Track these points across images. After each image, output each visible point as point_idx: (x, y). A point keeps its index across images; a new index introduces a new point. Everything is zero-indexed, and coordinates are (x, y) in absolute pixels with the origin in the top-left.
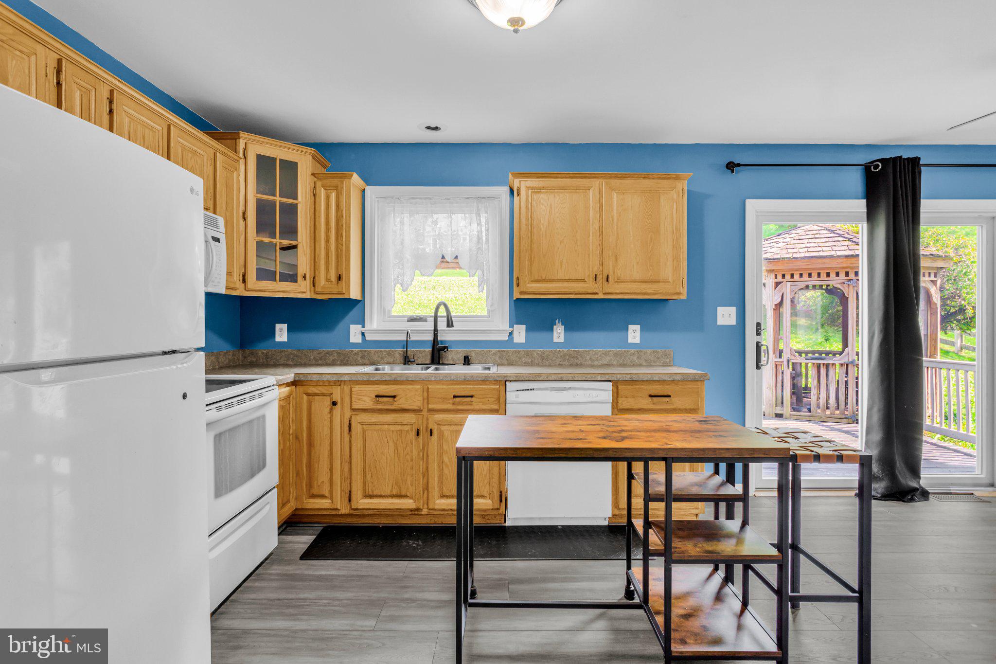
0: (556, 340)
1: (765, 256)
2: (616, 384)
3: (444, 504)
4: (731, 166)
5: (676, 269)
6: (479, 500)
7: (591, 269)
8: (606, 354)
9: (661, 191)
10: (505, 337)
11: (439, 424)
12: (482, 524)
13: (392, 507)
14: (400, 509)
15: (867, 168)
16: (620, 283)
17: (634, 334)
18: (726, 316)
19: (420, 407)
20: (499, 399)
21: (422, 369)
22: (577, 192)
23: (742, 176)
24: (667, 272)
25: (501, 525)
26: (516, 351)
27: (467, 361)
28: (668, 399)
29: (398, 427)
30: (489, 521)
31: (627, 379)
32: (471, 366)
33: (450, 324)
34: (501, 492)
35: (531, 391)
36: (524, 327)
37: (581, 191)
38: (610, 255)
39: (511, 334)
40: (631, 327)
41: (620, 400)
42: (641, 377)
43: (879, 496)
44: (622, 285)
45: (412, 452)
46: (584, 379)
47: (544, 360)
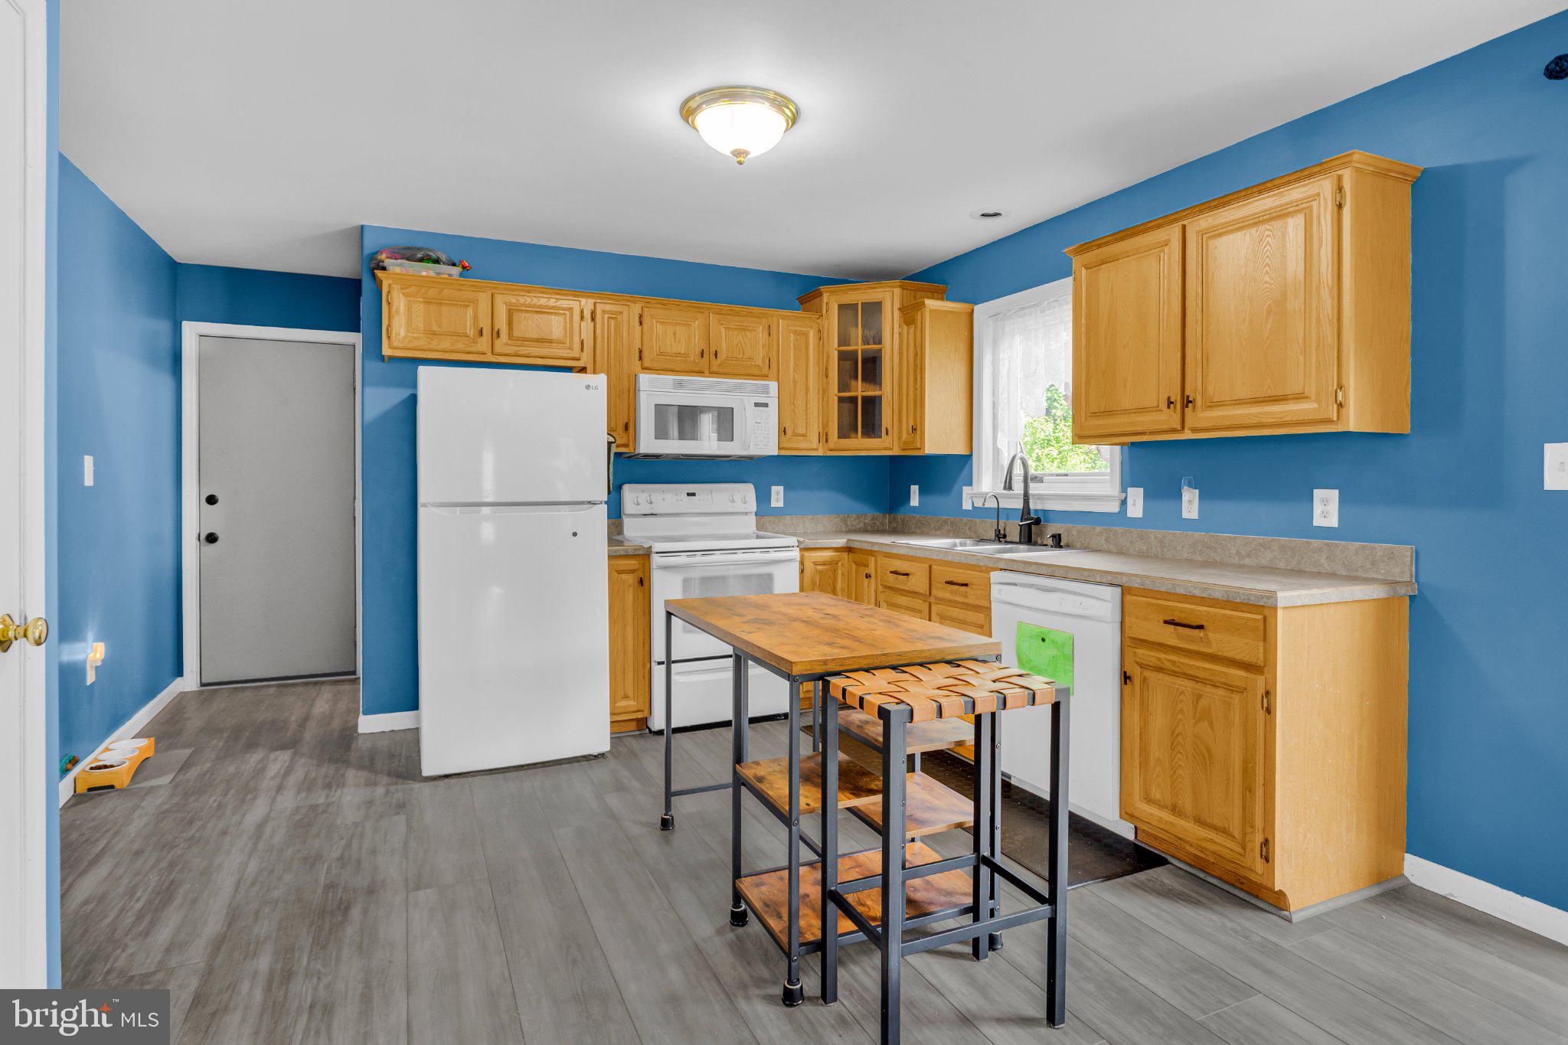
0: (1185, 514)
2: (1125, 591)
10: (1115, 508)
16: (1213, 409)
17: (1326, 508)
27: (1056, 542)
28: (1196, 632)
31: (1136, 585)
36: (1142, 491)
39: (1124, 503)
40: (1318, 494)
42: (1157, 584)
44: (1218, 413)
47: (1165, 550)
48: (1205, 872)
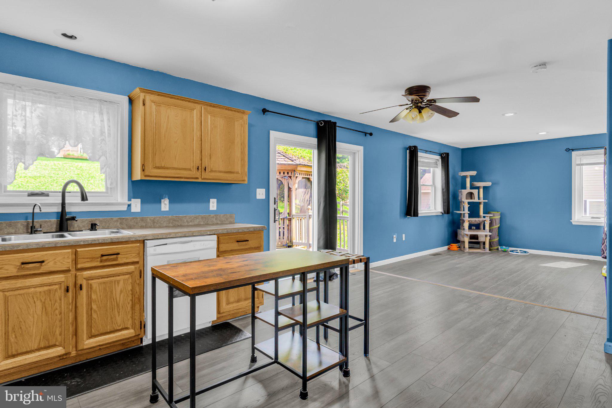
0: (163, 209)
1: (277, 162)
2: (219, 236)
3: (93, 342)
4: (264, 111)
5: (243, 166)
6: (124, 332)
7: (195, 163)
8: (196, 218)
9: (235, 119)
10: (125, 208)
11: (88, 279)
12: (123, 349)
13: (41, 358)
14: (49, 358)
15: (318, 123)
16: (212, 173)
17: (213, 204)
18: (261, 194)
19: (69, 267)
20: (139, 254)
21: (53, 237)
22: (185, 110)
23: (269, 117)
24: (238, 168)
25: (138, 346)
26: (133, 218)
27: (93, 227)
28: (246, 242)
29: (46, 288)
30: (128, 346)
31: (225, 232)
32: (98, 232)
33: (84, 197)
34: (141, 322)
35: (165, 245)
36: (139, 200)
37: (188, 110)
38: (207, 154)
39: (129, 206)
40: (211, 200)
41: (221, 246)
42: (232, 231)
43: (322, 279)
44: (213, 174)
45: (60, 307)
46: (199, 234)
47: (155, 224)
48: (237, 317)
